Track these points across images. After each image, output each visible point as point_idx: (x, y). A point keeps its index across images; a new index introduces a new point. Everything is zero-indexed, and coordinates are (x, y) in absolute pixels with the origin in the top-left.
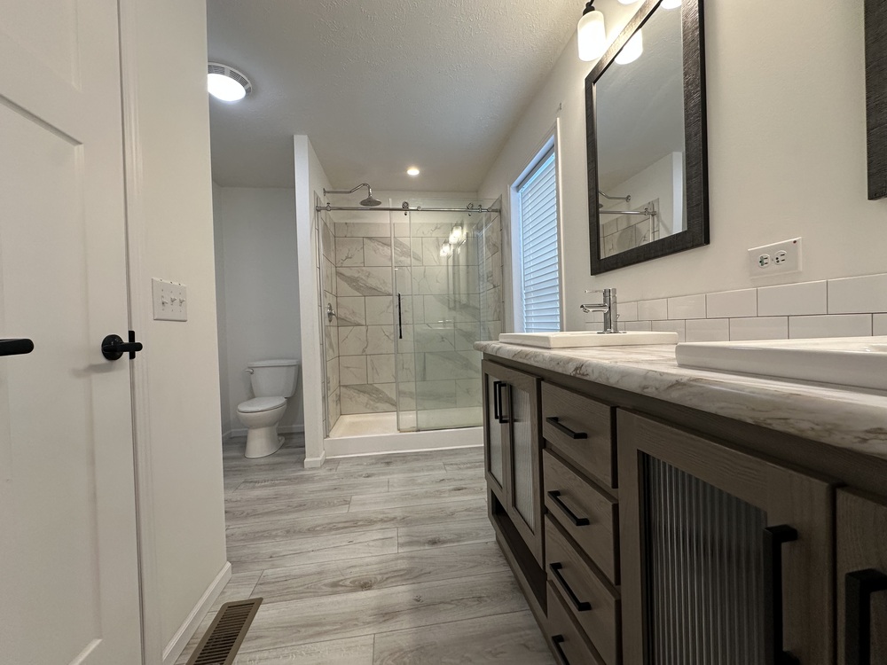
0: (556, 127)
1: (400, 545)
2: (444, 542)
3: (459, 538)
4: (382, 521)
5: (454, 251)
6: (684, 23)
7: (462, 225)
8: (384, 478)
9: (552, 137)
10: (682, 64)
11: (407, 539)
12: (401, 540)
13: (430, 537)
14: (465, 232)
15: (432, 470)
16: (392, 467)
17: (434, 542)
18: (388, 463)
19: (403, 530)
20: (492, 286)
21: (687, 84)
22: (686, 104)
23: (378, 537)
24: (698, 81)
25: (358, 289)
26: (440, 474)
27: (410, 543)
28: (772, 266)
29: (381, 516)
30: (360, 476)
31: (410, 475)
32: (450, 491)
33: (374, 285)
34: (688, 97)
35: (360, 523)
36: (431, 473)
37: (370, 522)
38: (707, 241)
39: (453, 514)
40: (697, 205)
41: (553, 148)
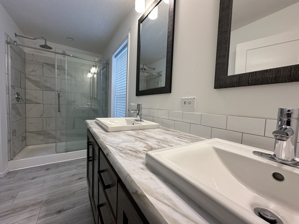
0: (128, 36)
1: (39, 218)
2: (66, 210)
3: (74, 205)
4: (33, 205)
5: (93, 76)
6: (169, 9)
7: (96, 67)
8: (42, 179)
9: (127, 40)
10: (168, 24)
11: (45, 213)
12: (41, 215)
13: (58, 209)
14: (97, 69)
15: (70, 170)
16: (49, 171)
17: (60, 212)
18: (47, 169)
19: (44, 208)
20: (105, 93)
21: (169, 32)
22: (168, 39)
23: (26, 217)
24: (172, 32)
25: (39, 87)
26: (74, 172)
27: (46, 216)
28: (187, 105)
29: (33, 202)
30: (29, 179)
31: (58, 174)
32: (76, 180)
33: (49, 86)
34: (168, 37)
35: (18, 210)
36: (69, 172)
37: (25, 207)
38: (170, 92)
39: (74, 192)
40: (168, 78)
41: (126, 45)
